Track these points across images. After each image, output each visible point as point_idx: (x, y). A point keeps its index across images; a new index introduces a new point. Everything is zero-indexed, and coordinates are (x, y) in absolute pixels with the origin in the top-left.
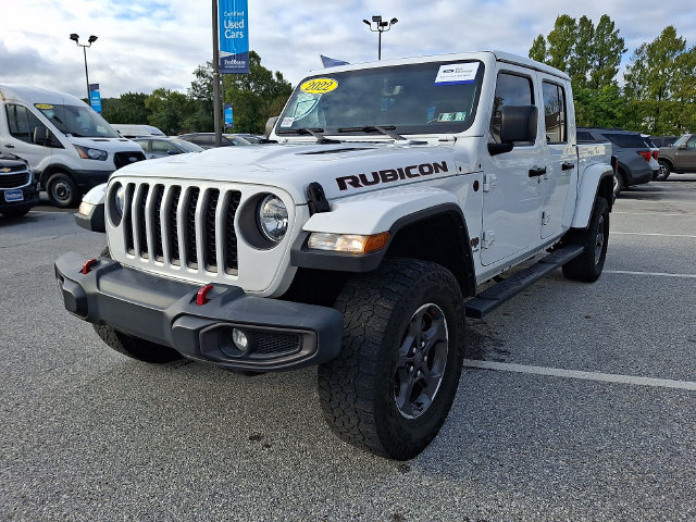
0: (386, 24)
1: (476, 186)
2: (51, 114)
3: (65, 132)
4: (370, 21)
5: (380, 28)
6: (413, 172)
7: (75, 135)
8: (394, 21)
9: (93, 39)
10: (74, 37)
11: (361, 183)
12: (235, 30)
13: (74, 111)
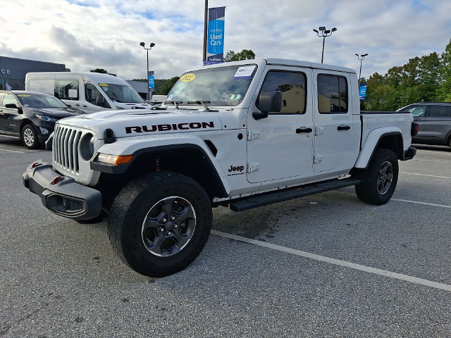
0: (329, 32)
1: (240, 137)
2: (106, 89)
3: (112, 99)
4: (318, 30)
5: (325, 35)
6: (183, 126)
7: (118, 101)
8: (334, 29)
9: (152, 45)
10: (142, 44)
11: (142, 130)
12: (216, 40)
13: (120, 87)
